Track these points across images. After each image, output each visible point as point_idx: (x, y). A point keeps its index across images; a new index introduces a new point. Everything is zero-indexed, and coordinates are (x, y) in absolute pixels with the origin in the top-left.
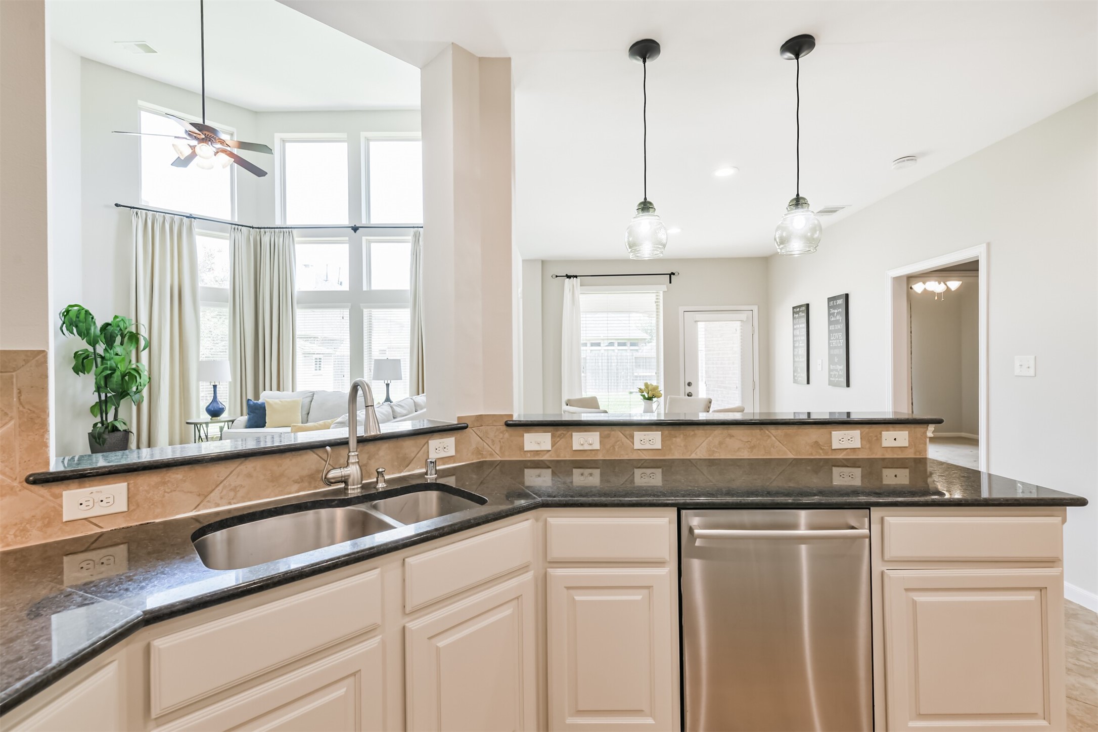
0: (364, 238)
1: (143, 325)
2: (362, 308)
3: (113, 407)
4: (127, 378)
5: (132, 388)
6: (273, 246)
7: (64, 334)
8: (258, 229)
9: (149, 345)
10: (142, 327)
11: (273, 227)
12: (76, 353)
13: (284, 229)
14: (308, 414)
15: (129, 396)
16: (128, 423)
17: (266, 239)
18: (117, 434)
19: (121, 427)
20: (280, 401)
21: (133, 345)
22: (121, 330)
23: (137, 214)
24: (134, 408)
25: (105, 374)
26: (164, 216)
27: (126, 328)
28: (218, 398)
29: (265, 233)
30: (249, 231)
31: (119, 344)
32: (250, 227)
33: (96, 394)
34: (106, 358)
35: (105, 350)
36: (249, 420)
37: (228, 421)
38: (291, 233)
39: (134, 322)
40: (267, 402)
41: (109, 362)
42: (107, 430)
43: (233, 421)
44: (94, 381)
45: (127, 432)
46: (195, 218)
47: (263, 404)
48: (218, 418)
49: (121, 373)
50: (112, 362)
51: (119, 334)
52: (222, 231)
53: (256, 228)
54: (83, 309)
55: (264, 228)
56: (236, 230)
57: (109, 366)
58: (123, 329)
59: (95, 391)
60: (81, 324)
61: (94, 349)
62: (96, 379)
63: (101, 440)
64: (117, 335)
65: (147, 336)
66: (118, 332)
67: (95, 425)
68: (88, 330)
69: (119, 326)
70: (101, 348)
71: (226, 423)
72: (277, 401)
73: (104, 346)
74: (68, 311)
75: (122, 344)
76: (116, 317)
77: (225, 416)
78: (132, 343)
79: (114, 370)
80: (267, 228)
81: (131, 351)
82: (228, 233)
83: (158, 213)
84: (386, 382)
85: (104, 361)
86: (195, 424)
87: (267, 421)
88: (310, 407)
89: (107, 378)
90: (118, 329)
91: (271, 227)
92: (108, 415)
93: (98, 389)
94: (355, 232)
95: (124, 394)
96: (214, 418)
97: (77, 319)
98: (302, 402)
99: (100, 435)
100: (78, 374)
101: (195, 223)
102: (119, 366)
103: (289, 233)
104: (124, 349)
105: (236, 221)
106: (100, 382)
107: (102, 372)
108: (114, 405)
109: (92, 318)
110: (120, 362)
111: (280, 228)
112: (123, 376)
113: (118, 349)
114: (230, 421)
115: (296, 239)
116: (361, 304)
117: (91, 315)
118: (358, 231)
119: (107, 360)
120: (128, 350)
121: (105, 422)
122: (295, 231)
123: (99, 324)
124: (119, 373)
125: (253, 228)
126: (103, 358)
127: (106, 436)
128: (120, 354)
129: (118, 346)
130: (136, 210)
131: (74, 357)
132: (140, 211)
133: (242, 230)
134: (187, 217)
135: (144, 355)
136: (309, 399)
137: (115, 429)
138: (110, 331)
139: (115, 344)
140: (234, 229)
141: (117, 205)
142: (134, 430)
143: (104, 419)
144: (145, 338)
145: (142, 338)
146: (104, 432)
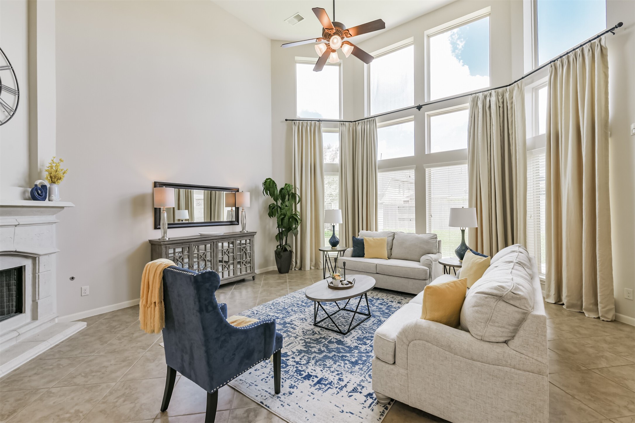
0: (426, 113)
1: (298, 188)
2: (424, 168)
3: (285, 237)
4: (291, 220)
5: (293, 225)
6: (363, 131)
7: (264, 195)
8: (354, 122)
9: (300, 200)
10: (297, 189)
11: (363, 119)
12: (270, 205)
13: (370, 119)
14: (391, 249)
15: (292, 230)
16: (291, 247)
17: (359, 128)
18: (286, 253)
19: (288, 249)
20: (373, 239)
21: (293, 200)
22: (288, 191)
23: (295, 123)
24: (294, 237)
25: (281, 218)
26: (307, 122)
27: (290, 191)
28: (335, 234)
29: (359, 123)
30: (350, 124)
31: (287, 200)
32: (350, 122)
33: (278, 228)
34: (282, 208)
35: (281, 204)
36: (354, 251)
37: (340, 251)
38: (374, 121)
39: (294, 187)
40: (365, 239)
41: (283, 211)
42: (282, 250)
43: (344, 251)
44: (277, 221)
45: (291, 252)
46: (321, 121)
47: (363, 240)
48: (336, 248)
49: (288, 217)
50: (284, 210)
51: (287, 194)
52: (335, 127)
53: (353, 122)
54: (272, 180)
55: (358, 121)
56: (343, 125)
57: (283, 213)
58: (289, 191)
59: (277, 227)
60: (271, 189)
61: (277, 203)
62: (277, 220)
63: (280, 256)
64: (286, 195)
65: (299, 195)
66: (287, 193)
67: (278, 246)
68: (274, 192)
69: (287, 189)
70: (279, 202)
71: (339, 252)
72: (371, 238)
73: (281, 201)
74: (266, 182)
75: (288, 200)
76: (286, 184)
77: (338, 247)
78: (293, 199)
79: (285, 215)
80: (360, 120)
81: (292, 204)
82: (338, 128)
83: (304, 121)
84: (462, 229)
85: (281, 210)
86: (324, 251)
87: (365, 253)
88: (393, 244)
89: (282, 219)
90: (287, 191)
91: (362, 119)
92: (283, 241)
93: (279, 227)
94: (419, 110)
95: (290, 229)
96: (333, 248)
97: (269, 186)
98: (387, 240)
99: (279, 253)
100: (270, 217)
101: (322, 124)
102: (287, 213)
103: (373, 120)
104: (289, 203)
105: (342, 119)
106: (279, 223)
107: (280, 216)
108: (285, 236)
109: (276, 185)
110: (288, 210)
111: (368, 118)
112: (289, 219)
113: (287, 203)
114: (342, 251)
115: (378, 124)
116: (424, 165)
117: (275, 183)
118: (421, 109)
119: (282, 209)
120: (291, 203)
121: (282, 245)
122: (377, 119)
123: (279, 189)
124: (287, 217)
125: (351, 122)
126: (280, 208)
127: (282, 254)
128: (288, 206)
129: (287, 201)
130: (294, 121)
131: (269, 208)
132: (296, 121)
133: (346, 125)
134: (318, 121)
135: (298, 206)
136: (391, 238)
137: (286, 250)
138: (283, 192)
139: (286, 200)
140: (342, 124)
141: (286, 120)
142: (294, 251)
143: (281, 243)
144: (299, 196)
145: (297, 196)
146: (281, 252)
